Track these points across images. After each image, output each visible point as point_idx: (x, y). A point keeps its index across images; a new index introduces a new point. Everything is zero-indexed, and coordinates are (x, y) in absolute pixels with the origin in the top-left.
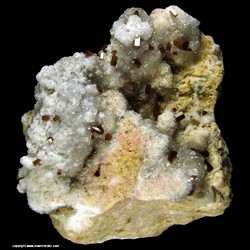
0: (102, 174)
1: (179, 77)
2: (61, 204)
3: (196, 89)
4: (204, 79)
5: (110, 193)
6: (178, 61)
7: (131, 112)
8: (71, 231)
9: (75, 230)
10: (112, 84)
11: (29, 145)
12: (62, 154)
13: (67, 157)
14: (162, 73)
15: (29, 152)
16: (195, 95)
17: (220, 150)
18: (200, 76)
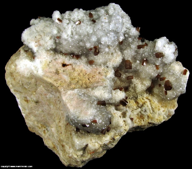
0: (65, 68)
1: (146, 95)
2: (35, 49)
3: (144, 108)
4: (152, 111)
5: (56, 77)
6: (156, 90)
7: (113, 71)
8: (16, 66)
9: (19, 67)
10: (126, 52)
11: (67, 12)
12: (72, 34)
13: (71, 38)
14: (144, 82)
15: (63, 15)
16: (139, 110)
17: (114, 139)
18: (152, 108)
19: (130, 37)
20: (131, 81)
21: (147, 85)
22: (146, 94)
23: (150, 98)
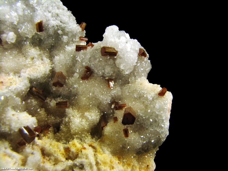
1: (89, 140)
6: (108, 129)
10: (57, 58)
14: (87, 114)
16: (70, 162)
18: (97, 164)
19: (66, 34)
20: (65, 111)
21: (90, 118)
22: (90, 137)
23: (96, 144)
